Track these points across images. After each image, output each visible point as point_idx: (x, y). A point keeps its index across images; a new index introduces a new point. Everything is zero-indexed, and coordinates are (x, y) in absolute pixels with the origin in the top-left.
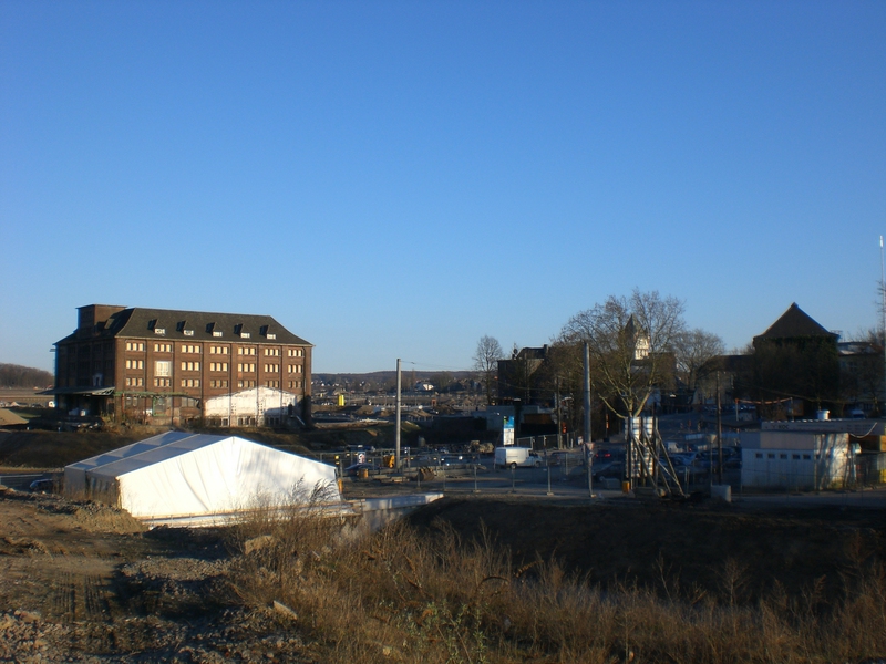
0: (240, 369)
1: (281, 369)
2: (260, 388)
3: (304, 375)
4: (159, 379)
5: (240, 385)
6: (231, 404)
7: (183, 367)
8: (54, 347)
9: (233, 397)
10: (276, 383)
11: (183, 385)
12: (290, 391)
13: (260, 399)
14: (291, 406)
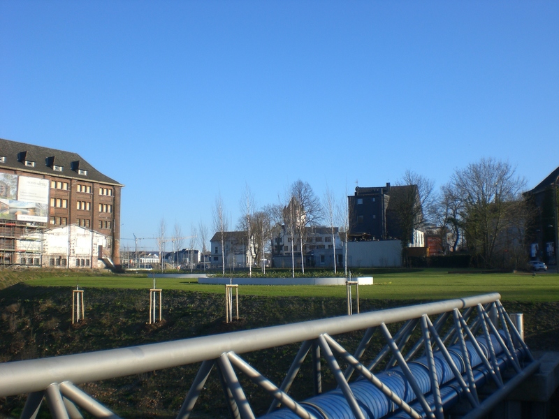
1: (92, 208)
2: (72, 227)
3: (114, 215)
5: (53, 222)
9: (45, 235)
10: (88, 222)
12: (100, 231)
13: (72, 238)
14: (100, 247)
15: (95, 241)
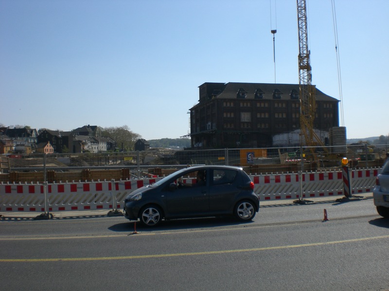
0: (294, 116)
4: (244, 123)
5: (294, 126)
6: (289, 137)
7: (258, 116)
8: (190, 111)
9: (290, 134)
11: (259, 127)
14: (326, 139)
15: (322, 135)
